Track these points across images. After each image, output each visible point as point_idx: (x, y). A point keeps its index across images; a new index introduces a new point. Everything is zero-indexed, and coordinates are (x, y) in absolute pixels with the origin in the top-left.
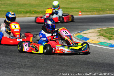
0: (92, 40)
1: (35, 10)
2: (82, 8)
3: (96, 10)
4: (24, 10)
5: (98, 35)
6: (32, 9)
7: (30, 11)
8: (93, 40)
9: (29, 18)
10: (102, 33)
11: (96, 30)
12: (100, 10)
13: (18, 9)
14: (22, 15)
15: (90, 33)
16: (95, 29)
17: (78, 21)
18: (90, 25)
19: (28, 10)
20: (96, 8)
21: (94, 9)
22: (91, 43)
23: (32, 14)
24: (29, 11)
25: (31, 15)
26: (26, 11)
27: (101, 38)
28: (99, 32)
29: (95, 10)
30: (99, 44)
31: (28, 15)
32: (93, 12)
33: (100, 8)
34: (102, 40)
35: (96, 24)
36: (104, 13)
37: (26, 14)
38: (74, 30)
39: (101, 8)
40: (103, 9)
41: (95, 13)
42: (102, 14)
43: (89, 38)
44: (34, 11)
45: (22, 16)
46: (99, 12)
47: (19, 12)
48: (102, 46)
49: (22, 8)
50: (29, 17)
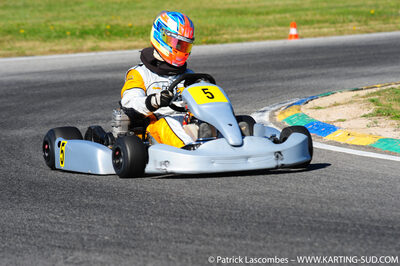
0: (349, 131)
1: (114, 22)
2: (297, 10)
3: (356, 14)
4: (76, 26)
5: (371, 111)
6: (105, 19)
7: (98, 26)
8: (352, 132)
9: (93, 54)
10: (385, 102)
11: (361, 93)
12: (373, 15)
13: (48, 21)
14: (67, 44)
15: (336, 105)
16: (357, 90)
17: (287, 59)
18: (337, 76)
19: (89, 24)
20: (354, 9)
21: (349, 13)
22: (346, 145)
23: (103, 39)
24: (92, 27)
25: (104, 44)
26: (80, 27)
27: (383, 124)
28: (373, 101)
29: (350, 17)
30: (378, 147)
31: (90, 43)
32: (344, 22)
33: (371, 6)
34: (387, 130)
35: (359, 70)
36: (387, 26)
37: (81, 40)
38: (271, 94)
39: (377, 6)
40: (381, 9)
41: (353, 26)
42: (379, 31)
43: (336, 125)
44: (112, 26)
45: (64, 47)
46: (367, 24)
47: (55, 34)
48: (390, 153)
49: (65, 18)
50: (93, 49)
